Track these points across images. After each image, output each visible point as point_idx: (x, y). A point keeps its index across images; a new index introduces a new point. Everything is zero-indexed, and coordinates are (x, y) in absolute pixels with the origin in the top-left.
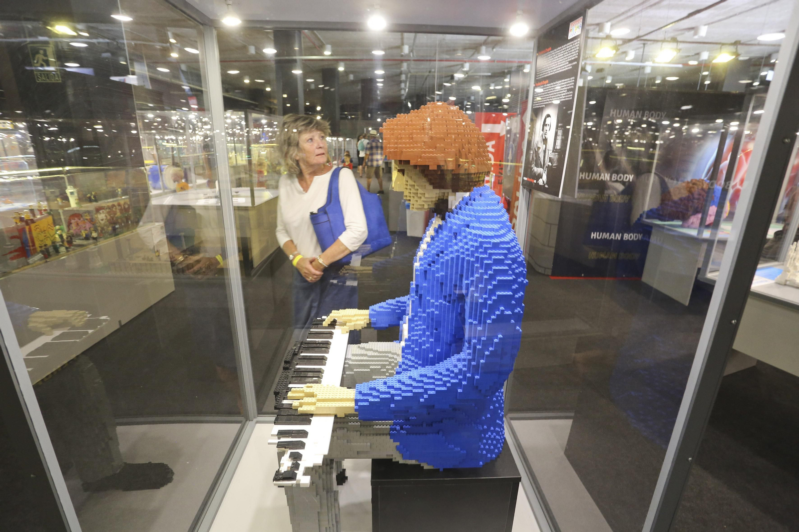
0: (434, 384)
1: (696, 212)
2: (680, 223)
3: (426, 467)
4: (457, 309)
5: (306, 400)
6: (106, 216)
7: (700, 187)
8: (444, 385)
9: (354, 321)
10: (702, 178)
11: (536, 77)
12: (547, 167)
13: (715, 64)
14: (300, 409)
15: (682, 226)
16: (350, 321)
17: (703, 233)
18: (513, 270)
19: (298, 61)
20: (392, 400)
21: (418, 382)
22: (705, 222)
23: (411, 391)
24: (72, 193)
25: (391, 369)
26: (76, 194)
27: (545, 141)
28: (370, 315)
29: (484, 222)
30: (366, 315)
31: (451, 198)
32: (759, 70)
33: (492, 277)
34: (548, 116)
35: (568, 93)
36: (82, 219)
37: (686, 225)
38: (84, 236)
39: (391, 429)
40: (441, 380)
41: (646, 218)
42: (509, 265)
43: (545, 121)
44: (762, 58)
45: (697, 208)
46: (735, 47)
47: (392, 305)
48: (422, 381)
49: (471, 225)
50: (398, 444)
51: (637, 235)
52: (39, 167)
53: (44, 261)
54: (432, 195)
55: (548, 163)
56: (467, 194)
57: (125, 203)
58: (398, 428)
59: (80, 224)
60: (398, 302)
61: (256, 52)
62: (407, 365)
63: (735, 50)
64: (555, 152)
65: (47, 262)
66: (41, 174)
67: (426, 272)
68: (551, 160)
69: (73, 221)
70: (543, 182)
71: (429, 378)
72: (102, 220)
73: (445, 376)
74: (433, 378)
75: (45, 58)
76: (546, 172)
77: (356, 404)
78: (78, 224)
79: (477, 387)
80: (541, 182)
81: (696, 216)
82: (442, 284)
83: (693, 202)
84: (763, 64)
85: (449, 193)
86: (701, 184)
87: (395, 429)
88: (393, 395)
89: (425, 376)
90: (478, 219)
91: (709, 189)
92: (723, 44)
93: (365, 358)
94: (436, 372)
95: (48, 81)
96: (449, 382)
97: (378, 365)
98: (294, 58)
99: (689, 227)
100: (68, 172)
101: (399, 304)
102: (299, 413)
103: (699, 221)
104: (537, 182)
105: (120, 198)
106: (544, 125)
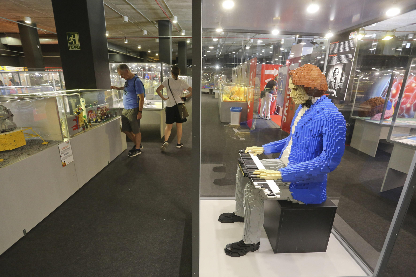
0: (312, 166)
1: (378, 112)
2: (369, 118)
3: (300, 203)
4: (318, 139)
5: (261, 174)
6: (100, 112)
7: (380, 101)
8: (316, 167)
9: (258, 151)
10: (380, 96)
11: (329, 53)
12: (336, 89)
13: (383, 40)
14: (261, 177)
15: (370, 120)
16: (257, 151)
17: (382, 122)
18: (344, 124)
19: (170, 38)
20: (296, 173)
21: (306, 166)
22: (384, 117)
23: (303, 169)
24: (83, 101)
25: (278, 169)
26: (85, 102)
27: (335, 79)
28: (264, 149)
29: (329, 108)
30: (262, 148)
31: (313, 100)
32: (402, 43)
33: (337, 126)
34: (337, 69)
35: (349, 60)
36: (92, 113)
37: (373, 119)
38: (95, 121)
39: (290, 187)
40: (314, 165)
41: (353, 115)
42: (342, 122)
43: (335, 70)
44: (404, 36)
45: (378, 111)
46: (394, 33)
47: (273, 144)
48: (307, 166)
49: (325, 109)
50: (292, 193)
51: (348, 124)
52: (67, 89)
53: (83, 131)
54: (307, 98)
55: (337, 87)
56: (319, 98)
57: (107, 106)
58: (293, 186)
59: (92, 115)
60: (275, 143)
61: (147, 34)
62: (292, 163)
63: (393, 34)
64: (341, 83)
65: (85, 132)
66: (67, 93)
67: (302, 127)
68: (338, 86)
69: (89, 114)
70: (334, 95)
71: (310, 164)
72: (99, 114)
73: (316, 163)
74: (311, 164)
75: (74, 39)
76: (336, 91)
77: (282, 175)
78: (91, 116)
79: (329, 167)
80: (333, 95)
81: (378, 114)
82: (311, 131)
83: (376, 107)
84: (404, 39)
85: (313, 98)
86: (380, 99)
87: (292, 187)
88: (297, 171)
89: (308, 164)
90: (327, 107)
91: (386, 101)
92: (387, 31)
93: (267, 164)
94: (312, 162)
95: (74, 49)
96: (318, 165)
97: (273, 167)
98: (169, 36)
99: (374, 120)
100: (81, 92)
101: (276, 144)
102: (261, 179)
103: (380, 117)
104: (330, 95)
105: (105, 104)
106: (335, 72)
